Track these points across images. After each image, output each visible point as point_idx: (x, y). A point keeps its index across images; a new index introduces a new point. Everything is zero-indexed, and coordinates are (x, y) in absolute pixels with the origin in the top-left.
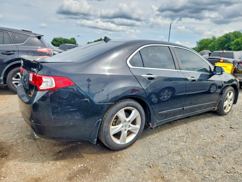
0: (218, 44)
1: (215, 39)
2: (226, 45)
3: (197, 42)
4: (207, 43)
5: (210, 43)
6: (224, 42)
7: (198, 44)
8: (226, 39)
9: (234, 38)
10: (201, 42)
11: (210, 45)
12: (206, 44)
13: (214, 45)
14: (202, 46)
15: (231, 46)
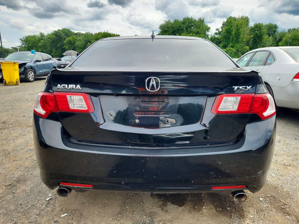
0: (49, 43)
1: (44, 36)
2: (59, 45)
3: (21, 39)
4: (36, 42)
5: (39, 41)
6: (55, 40)
7: (22, 42)
8: (56, 37)
9: (65, 36)
10: (26, 39)
11: (40, 44)
12: (34, 43)
13: (44, 44)
14: (30, 45)
15: (64, 46)
